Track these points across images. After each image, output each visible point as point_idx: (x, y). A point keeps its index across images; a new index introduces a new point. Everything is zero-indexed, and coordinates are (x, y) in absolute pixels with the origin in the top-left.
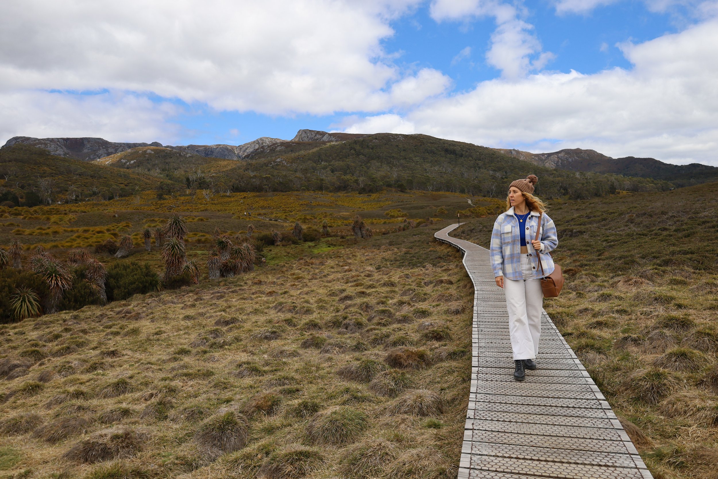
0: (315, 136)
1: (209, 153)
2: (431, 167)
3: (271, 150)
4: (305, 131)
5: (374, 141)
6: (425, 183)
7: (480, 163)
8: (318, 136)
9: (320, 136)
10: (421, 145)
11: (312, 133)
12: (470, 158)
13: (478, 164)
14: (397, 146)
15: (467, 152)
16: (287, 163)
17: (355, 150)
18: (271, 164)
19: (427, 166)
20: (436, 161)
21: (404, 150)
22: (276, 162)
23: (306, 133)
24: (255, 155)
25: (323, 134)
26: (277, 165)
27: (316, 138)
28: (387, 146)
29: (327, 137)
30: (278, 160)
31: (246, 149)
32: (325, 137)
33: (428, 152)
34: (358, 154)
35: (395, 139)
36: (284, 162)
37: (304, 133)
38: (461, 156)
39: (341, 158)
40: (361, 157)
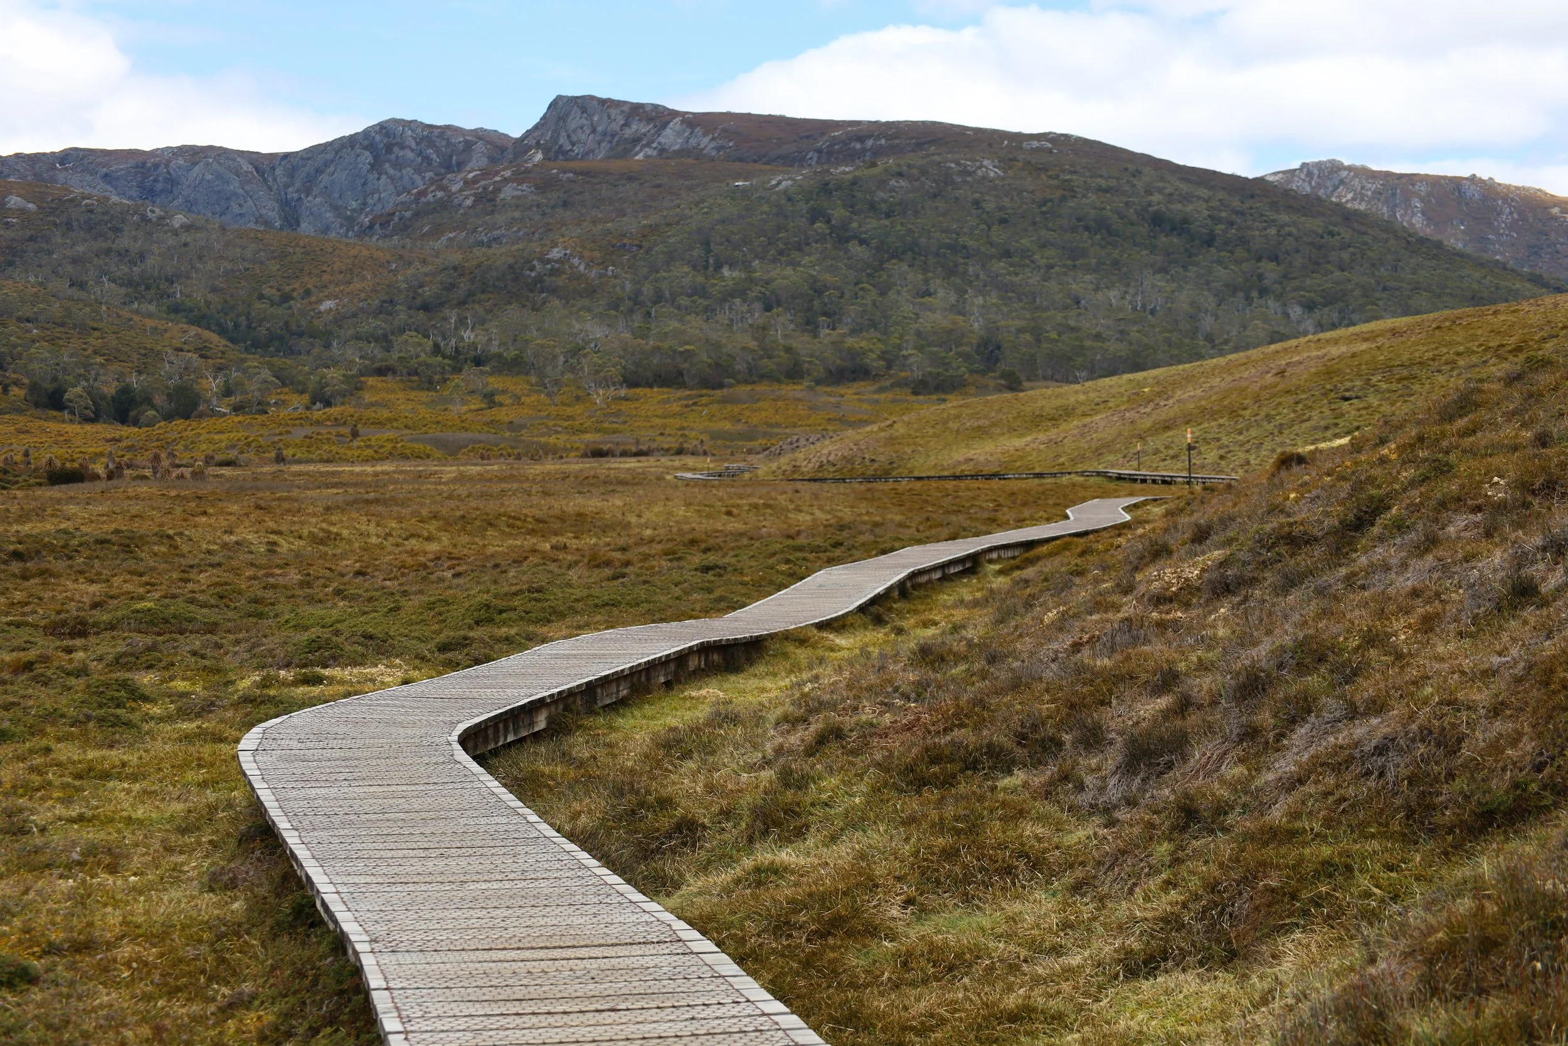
0: (626, 124)
1: (159, 186)
2: (1097, 289)
3: (479, 199)
4: (584, 105)
5: (893, 182)
6: (1070, 359)
7: (1271, 271)
8: (638, 127)
9: (644, 128)
10: (1063, 199)
11: (614, 112)
12: (1240, 253)
13: (1261, 277)
14: (977, 203)
15: (1231, 224)
16: (587, 266)
17: (828, 221)
18: (532, 269)
19: (1081, 283)
20: (1116, 263)
21: (1003, 221)
22: (549, 261)
23: (584, 110)
24: (416, 215)
25: (659, 116)
26: (554, 272)
27: (628, 133)
28: (941, 204)
29: (679, 134)
30: (556, 253)
31: (319, 171)
32: (668, 131)
33: (1087, 228)
34: (841, 236)
35: (970, 174)
36: (576, 261)
37: (576, 112)
38: (1209, 241)
39: (781, 253)
40: (854, 248)
